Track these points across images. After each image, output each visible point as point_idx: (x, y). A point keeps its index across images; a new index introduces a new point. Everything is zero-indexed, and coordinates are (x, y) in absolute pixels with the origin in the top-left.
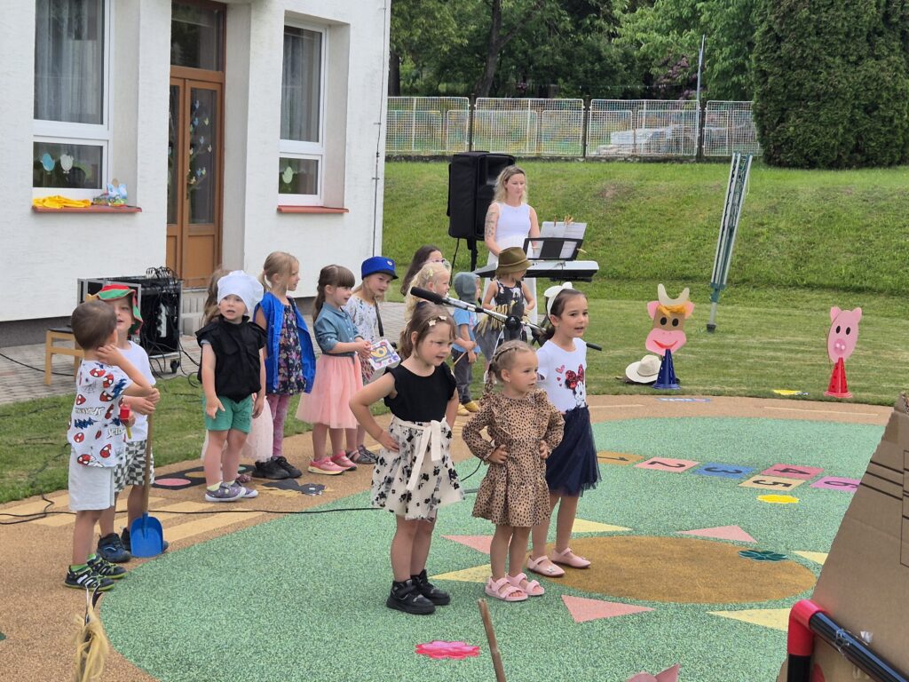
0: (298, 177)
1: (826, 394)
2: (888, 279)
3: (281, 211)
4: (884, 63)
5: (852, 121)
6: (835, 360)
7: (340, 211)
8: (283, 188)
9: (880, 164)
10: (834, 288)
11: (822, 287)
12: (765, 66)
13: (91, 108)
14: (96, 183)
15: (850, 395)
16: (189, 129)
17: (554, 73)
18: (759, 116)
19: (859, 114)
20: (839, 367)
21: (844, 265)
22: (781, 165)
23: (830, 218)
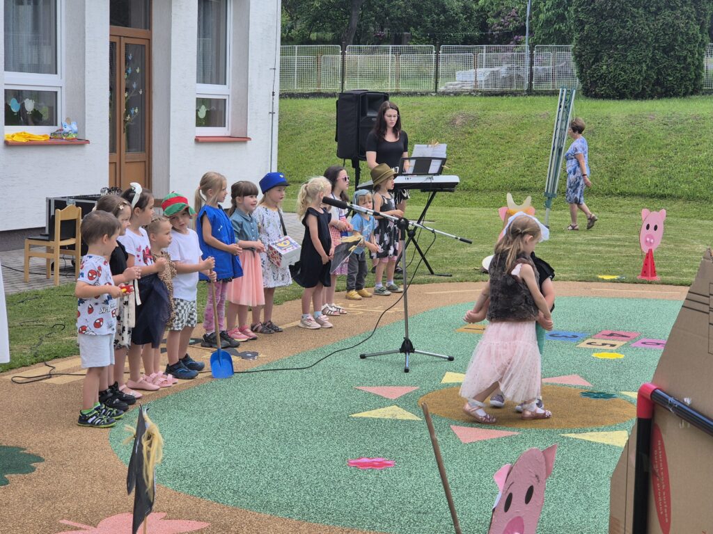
0: (211, 113)
1: (639, 277)
2: (685, 187)
3: (198, 140)
5: (653, 60)
6: (646, 251)
7: (244, 140)
8: (200, 123)
9: (676, 95)
10: (642, 195)
11: (632, 195)
12: (582, 16)
13: (47, 59)
14: (52, 121)
15: (658, 278)
16: (124, 76)
17: (407, 23)
18: (578, 57)
19: (659, 55)
20: (649, 257)
21: (649, 177)
22: (597, 96)
23: (637, 139)
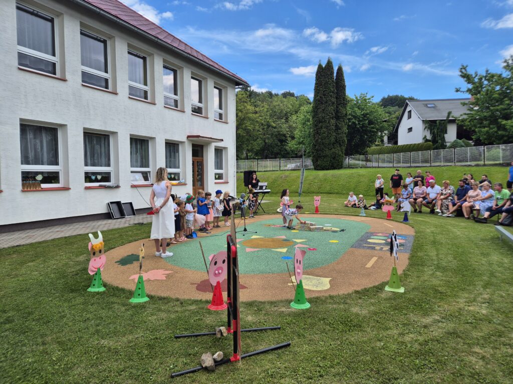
0: (219, 177)
1: (315, 213)
2: (336, 191)
3: (215, 183)
4: (336, 149)
5: (331, 161)
7: (227, 183)
8: (216, 179)
9: (337, 169)
10: (326, 193)
11: (324, 193)
12: (313, 151)
13: (177, 165)
14: (179, 179)
15: (319, 213)
16: (197, 169)
18: (313, 160)
19: (332, 159)
20: (317, 207)
21: (328, 188)
22: (318, 170)
23: (325, 180)
